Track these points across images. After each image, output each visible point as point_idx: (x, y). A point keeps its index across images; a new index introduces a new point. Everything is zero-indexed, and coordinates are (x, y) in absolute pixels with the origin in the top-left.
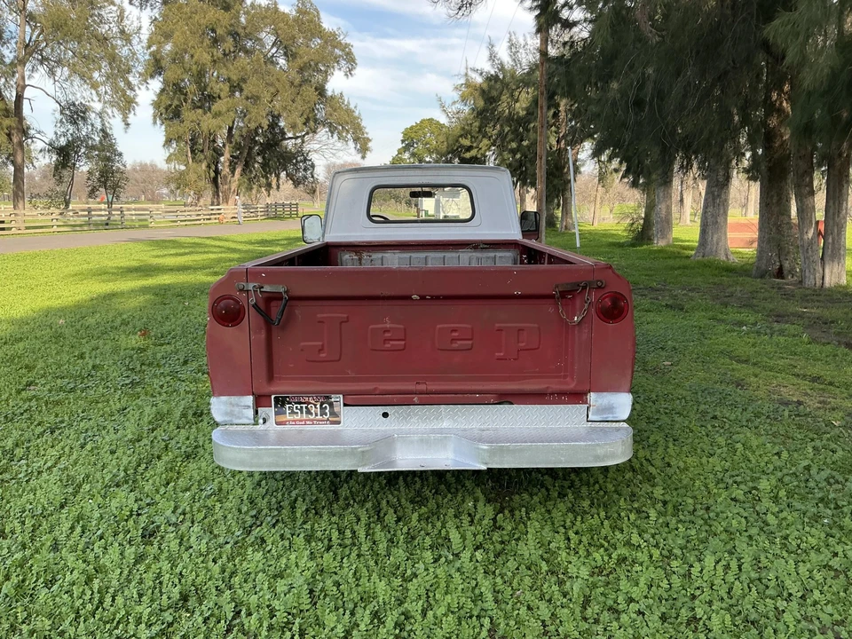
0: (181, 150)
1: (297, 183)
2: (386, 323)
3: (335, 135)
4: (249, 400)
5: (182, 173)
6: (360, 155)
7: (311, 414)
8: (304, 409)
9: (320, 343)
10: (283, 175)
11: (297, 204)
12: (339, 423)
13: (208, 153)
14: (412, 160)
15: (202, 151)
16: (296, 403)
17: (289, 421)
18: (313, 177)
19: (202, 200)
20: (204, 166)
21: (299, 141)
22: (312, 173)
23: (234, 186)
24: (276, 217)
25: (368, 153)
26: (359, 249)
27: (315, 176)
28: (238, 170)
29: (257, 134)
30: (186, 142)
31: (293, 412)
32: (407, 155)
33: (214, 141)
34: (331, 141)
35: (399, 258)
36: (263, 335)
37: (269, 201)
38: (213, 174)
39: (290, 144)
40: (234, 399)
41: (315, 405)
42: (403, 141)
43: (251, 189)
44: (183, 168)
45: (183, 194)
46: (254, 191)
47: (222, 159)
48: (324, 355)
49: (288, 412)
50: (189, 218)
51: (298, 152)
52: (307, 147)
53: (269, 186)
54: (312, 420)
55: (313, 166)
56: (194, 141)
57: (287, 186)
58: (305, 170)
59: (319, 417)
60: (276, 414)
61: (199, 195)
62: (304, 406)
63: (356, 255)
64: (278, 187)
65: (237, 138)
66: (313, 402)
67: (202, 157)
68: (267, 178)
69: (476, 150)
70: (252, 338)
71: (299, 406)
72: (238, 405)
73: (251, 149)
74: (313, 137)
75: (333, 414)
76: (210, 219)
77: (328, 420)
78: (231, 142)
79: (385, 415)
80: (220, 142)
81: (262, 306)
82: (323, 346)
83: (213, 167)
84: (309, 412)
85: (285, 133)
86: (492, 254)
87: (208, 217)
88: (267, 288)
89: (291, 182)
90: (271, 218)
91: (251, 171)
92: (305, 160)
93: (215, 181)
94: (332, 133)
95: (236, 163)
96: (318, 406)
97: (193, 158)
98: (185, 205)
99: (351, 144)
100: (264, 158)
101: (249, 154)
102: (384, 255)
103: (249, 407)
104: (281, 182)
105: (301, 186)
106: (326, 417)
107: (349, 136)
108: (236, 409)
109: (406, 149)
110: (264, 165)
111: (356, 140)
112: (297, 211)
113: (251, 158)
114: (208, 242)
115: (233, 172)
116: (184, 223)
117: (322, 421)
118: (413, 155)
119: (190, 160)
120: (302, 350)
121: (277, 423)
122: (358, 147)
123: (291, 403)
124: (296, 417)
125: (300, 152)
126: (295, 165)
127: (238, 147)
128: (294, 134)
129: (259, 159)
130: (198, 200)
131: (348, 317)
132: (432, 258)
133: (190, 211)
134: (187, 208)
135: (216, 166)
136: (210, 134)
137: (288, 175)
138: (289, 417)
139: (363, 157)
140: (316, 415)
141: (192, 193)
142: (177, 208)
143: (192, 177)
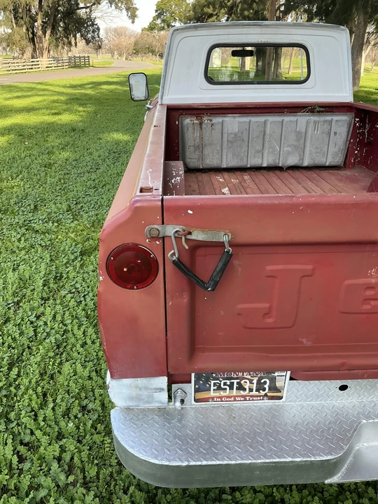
0: (7, 17)
1: (88, 42)
2: (371, 276)
3: (113, 6)
4: (163, 381)
5: (10, 35)
6: (131, 20)
7: (245, 389)
8: (235, 385)
9: (267, 305)
10: (78, 35)
11: (88, 57)
12: (280, 398)
13: (27, 19)
14: (162, 25)
15: (22, 18)
16: (224, 379)
17: (213, 398)
18: (99, 37)
19: (25, 55)
20: (24, 29)
21: (88, 10)
22: (98, 34)
23: (46, 44)
24: (76, 66)
25: (136, 19)
26: (199, 112)
27: (100, 36)
28: (48, 32)
29: (59, 6)
30: (11, 11)
31: (219, 388)
32: (159, 21)
33: (30, 10)
34: (110, 9)
35: (240, 123)
36: (185, 299)
37: (70, 54)
38: (31, 36)
39: (82, 12)
40: (141, 381)
41: (251, 382)
42: (156, 11)
43: (58, 46)
44: (10, 31)
45: (12, 50)
46: (60, 48)
47: (36, 24)
48: (270, 320)
49: (212, 388)
50: (17, 68)
51: (88, 18)
52: (93, 16)
53: (70, 43)
54: (244, 396)
55: (98, 29)
56: (15, 10)
57: (81, 43)
58: (93, 32)
59: (254, 393)
60: (197, 391)
61: (23, 52)
62: (235, 381)
63: (197, 119)
64: (76, 45)
65: (45, 7)
66: (249, 377)
67: (23, 22)
68: (68, 38)
69: (215, 17)
70: (170, 303)
71: (228, 382)
72: (146, 388)
73: (56, 16)
74: (97, 7)
75: (274, 388)
76: (32, 69)
77: (266, 395)
78: (42, 11)
79: (343, 388)
80: (33, 11)
81: (186, 260)
82: (270, 308)
83: (31, 30)
84: (241, 387)
85: (78, 4)
86: (329, 118)
87: (30, 67)
88: (198, 236)
89: (84, 41)
90: (72, 67)
91: (57, 34)
92: (93, 25)
93: (32, 40)
94: (111, 4)
95: (46, 27)
96: (255, 382)
97: (16, 24)
98: (14, 58)
99: (124, 11)
100: (65, 23)
101: (55, 20)
102: (225, 119)
103: (163, 389)
104: (77, 41)
105: (91, 44)
106: (262, 393)
107: (123, 6)
108: (145, 393)
109: (159, 16)
110: (66, 29)
111: (128, 9)
112: (89, 62)
113: (56, 23)
114: (39, 86)
115: (44, 33)
116: (15, 72)
117: (257, 396)
118: (163, 21)
119: (15, 26)
120: (239, 314)
121: (196, 400)
122: (129, 15)
123: (218, 379)
124: (222, 393)
125: (89, 19)
126: (86, 28)
127: (46, 15)
128: (85, 4)
129: (62, 24)
130: (23, 54)
131: (313, 270)
132: (272, 122)
133: (17, 63)
134: (15, 61)
135: (33, 29)
136: (27, 5)
137: (82, 36)
138: (212, 394)
139: (133, 22)
140: (251, 390)
141: (18, 49)
142: (9, 61)
143: (17, 37)
